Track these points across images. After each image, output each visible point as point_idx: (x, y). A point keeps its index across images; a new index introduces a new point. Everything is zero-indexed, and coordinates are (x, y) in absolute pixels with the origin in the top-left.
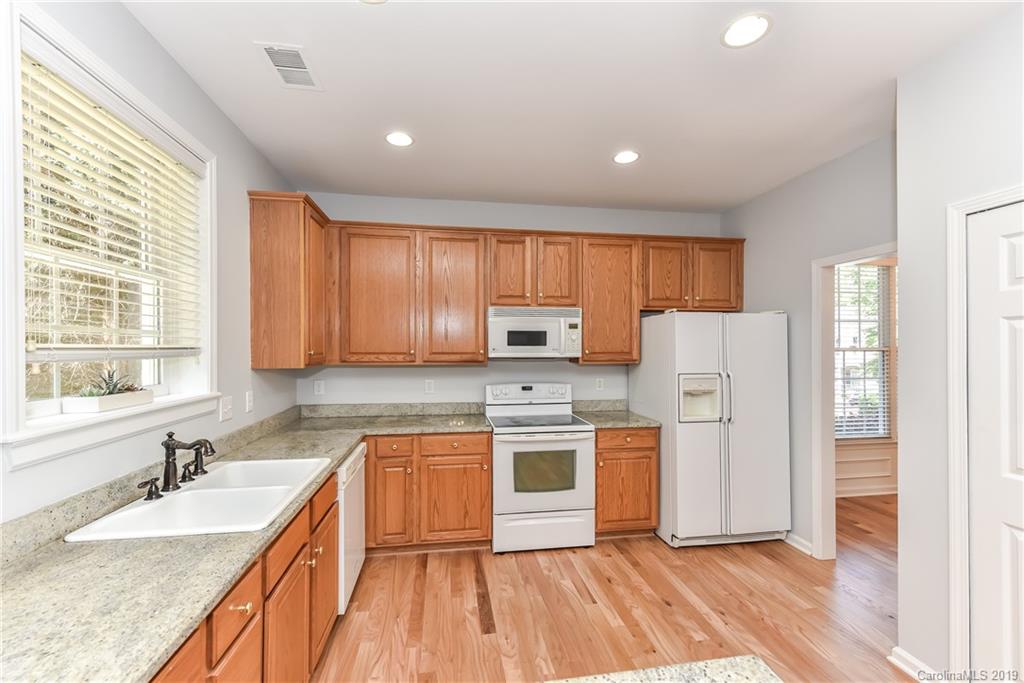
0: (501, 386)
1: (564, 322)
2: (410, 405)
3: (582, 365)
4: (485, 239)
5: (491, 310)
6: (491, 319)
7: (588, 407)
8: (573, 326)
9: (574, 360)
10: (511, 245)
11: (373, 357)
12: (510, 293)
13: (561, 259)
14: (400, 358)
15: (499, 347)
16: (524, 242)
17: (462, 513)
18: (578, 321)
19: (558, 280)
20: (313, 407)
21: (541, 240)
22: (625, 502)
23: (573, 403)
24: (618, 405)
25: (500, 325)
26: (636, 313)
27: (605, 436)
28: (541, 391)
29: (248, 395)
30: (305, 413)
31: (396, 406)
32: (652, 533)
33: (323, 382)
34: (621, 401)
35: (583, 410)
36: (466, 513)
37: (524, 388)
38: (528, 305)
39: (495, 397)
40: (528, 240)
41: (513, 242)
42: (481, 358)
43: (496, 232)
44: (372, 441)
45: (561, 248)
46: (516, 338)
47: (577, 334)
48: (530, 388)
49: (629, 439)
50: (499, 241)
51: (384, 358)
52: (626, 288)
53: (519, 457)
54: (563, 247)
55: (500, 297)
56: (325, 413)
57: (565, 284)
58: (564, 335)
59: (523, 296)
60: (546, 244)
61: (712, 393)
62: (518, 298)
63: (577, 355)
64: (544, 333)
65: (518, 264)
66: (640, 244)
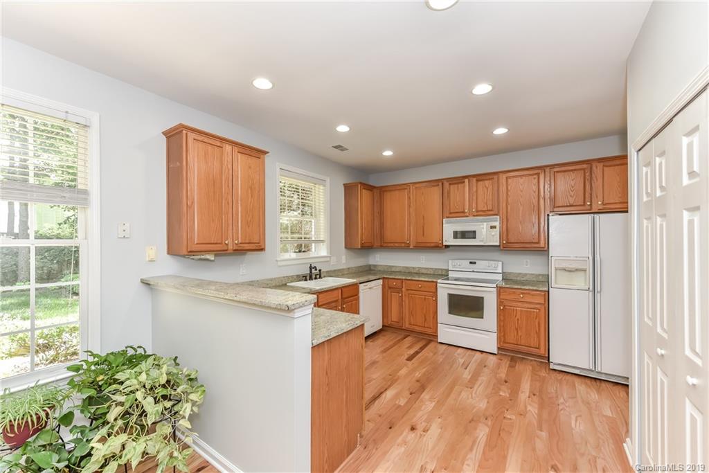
0: (457, 261)
1: (487, 225)
2: (413, 268)
3: (502, 250)
4: (443, 184)
5: (445, 220)
6: (445, 225)
7: (517, 277)
8: (494, 227)
9: (497, 247)
10: (457, 186)
11: (392, 245)
12: (457, 211)
13: (487, 188)
14: (403, 245)
15: (449, 239)
16: (464, 182)
17: (424, 319)
18: (497, 224)
19: (485, 201)
20: (375, 266)
21: (475, 179)
22: (520, 334)
23: (503, 273)
24: (540, 277)
25: (449, 228)
26: (544, 217)
27: (505, 292)
28: (481, 265)
29: (344, 257)
30: (372, 268)
31: (407, 268)
33: (379, 255)
34: (543, 275)
35: (513, 278)
36: (426, 319)
37: (471, 263)
38: (467, 216)
39: (454, 266)
40: (467, 180)
41: (458, 183)
42: (440, 245)
43: (449, 179)
44: (386, 281)
46: (456, 235)
47: (496, 232)
48: (475, 263)
49: (521, 296)
50: (450, 184)
51: (396, 245)
52: (535, 201)
53: (451, 296)
54: (488, 181)
55: (451, 213)
56: (379, 269)
57: (490, 203)
58: (487, 231)
59: (464, 212)
60: (477, 181)
61: (585, 270)
62: (460, 214)
63: (498, 244)
64: (475, 232)
65: (461, 196)
66: (547, 170)
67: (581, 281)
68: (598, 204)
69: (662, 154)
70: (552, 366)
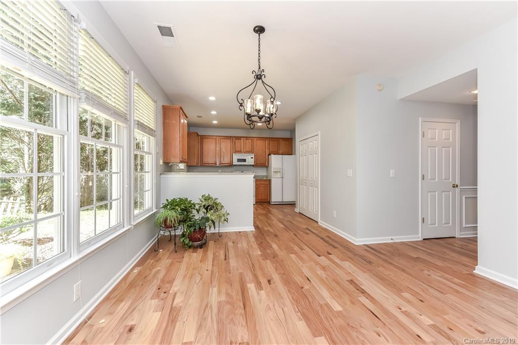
1: (250, 157)
3: (255, 167)
4: (232, 139)
5: (234, 154)
6: (234, 156)
8: (252, 158)
9: (253, 165)
11: (208, 164)
12: (238, 150)
13: (250, 143)
14: (213, 165)
15: (235, 162)
16: (241, 139)
18: (253, 157)
21: (245, 139)
22: (262, 196)
24: (264, 177)
25: (236, 157)
26: (267, 155)
27: (258, 181)
32: (269, 203)
38: (242, 153)
41: (239, 139)
42: (231, 165)
43: (235, 137)
45: (250, 141)
46: (239, 160)
47: (253, 160)
49: (264, 182)
50: (235, 139)
51: (210, 165)
52: (265, 149)
57: (250, 148)
58: (250, 159)
60: (246, 139)
61: (280, 172)
62: (240, 152)
63: (253, 164)
64: (245, 160)
65: (240, 144)
66: (268, 139)
67: (279, 175)
68: (281, 152)
69: (305, 144)
70: (272, 203)
